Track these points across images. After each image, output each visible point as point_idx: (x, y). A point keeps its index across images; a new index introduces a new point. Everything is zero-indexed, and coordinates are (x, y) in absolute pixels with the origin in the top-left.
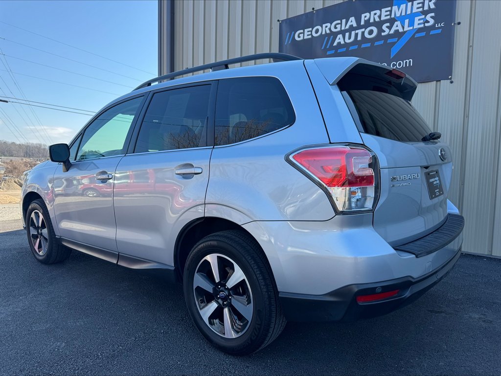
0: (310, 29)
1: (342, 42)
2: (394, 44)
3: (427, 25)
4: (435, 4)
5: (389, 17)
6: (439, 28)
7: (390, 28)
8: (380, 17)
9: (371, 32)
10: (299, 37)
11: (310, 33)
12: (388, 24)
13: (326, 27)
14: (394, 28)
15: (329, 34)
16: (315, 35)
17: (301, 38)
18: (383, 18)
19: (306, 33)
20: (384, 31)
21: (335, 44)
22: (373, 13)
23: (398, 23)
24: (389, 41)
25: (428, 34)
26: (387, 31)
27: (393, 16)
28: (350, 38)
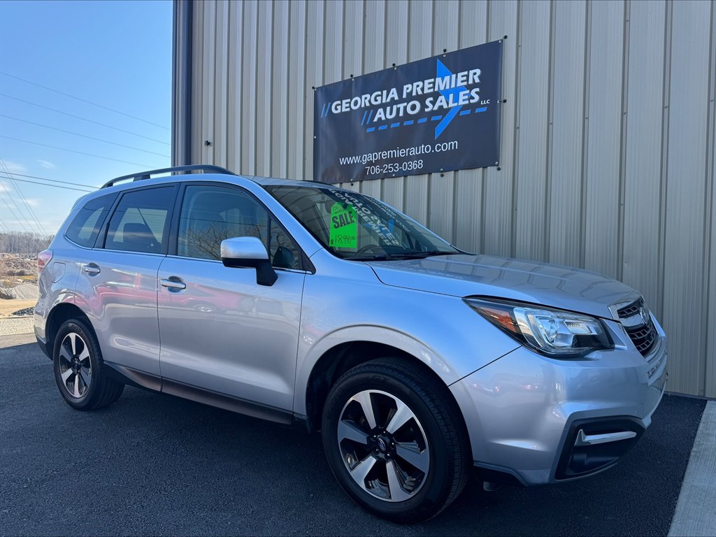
0: (349, 100)
1: (383, 118)
2: (438, 122)
3: (472, 101)
4: (479, 77)
5: (432, 90)
6: (484, 106)
7: (433, 103)
8: (423, 89)
9: (413, 107)
10: (336, 109)
11: (348, 105)
12: (431, 99)
13: (366, 98)
14: (438, 104)
15: (368, 107)
16: (354, 108)
17: (339, 111)
18: (426, 91)
19: (344, 105)
20: (428, 107)
21: (375, 120)
22: (415, 84)
23: (442, 98)
24: (433, 119)
25: (473, 111)
26: (430, 106)
27: (436, 89)
28: (391, 114)
